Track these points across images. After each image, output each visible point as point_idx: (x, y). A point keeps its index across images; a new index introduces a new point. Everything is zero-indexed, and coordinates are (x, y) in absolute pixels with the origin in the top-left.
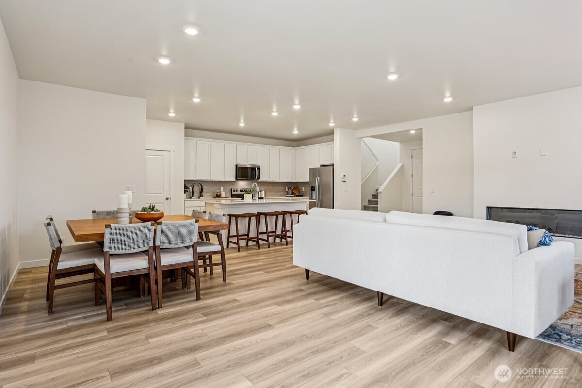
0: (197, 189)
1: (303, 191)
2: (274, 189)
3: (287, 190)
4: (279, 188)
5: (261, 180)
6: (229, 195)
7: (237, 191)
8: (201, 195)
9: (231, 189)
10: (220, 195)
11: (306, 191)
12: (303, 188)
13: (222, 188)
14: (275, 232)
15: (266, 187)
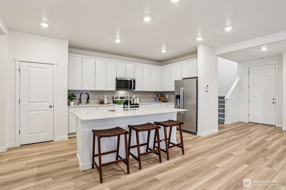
0: (84, 97)
1: (167, 98)
2: (146, 96)
3: (155, 97)
4: (149, 95)
5: (137, 89)
6: (111, 101)
7: (117, 98)
8: (88, 102)
9: (113, 97)
10: (104, 102)
11: (169, 98)
12: (167, 96)
13: (106, 96)
14: (147, 144)
15: (140, 95)
